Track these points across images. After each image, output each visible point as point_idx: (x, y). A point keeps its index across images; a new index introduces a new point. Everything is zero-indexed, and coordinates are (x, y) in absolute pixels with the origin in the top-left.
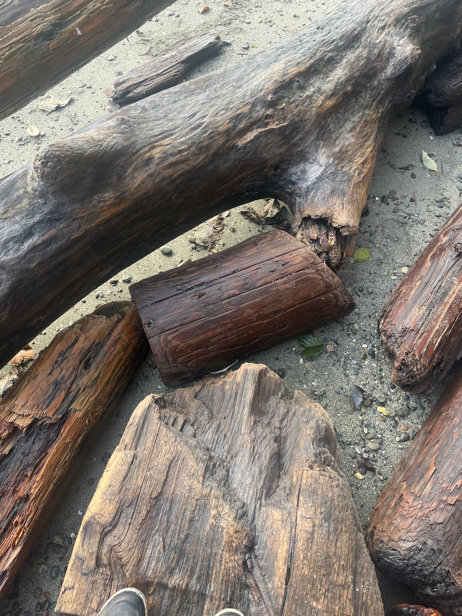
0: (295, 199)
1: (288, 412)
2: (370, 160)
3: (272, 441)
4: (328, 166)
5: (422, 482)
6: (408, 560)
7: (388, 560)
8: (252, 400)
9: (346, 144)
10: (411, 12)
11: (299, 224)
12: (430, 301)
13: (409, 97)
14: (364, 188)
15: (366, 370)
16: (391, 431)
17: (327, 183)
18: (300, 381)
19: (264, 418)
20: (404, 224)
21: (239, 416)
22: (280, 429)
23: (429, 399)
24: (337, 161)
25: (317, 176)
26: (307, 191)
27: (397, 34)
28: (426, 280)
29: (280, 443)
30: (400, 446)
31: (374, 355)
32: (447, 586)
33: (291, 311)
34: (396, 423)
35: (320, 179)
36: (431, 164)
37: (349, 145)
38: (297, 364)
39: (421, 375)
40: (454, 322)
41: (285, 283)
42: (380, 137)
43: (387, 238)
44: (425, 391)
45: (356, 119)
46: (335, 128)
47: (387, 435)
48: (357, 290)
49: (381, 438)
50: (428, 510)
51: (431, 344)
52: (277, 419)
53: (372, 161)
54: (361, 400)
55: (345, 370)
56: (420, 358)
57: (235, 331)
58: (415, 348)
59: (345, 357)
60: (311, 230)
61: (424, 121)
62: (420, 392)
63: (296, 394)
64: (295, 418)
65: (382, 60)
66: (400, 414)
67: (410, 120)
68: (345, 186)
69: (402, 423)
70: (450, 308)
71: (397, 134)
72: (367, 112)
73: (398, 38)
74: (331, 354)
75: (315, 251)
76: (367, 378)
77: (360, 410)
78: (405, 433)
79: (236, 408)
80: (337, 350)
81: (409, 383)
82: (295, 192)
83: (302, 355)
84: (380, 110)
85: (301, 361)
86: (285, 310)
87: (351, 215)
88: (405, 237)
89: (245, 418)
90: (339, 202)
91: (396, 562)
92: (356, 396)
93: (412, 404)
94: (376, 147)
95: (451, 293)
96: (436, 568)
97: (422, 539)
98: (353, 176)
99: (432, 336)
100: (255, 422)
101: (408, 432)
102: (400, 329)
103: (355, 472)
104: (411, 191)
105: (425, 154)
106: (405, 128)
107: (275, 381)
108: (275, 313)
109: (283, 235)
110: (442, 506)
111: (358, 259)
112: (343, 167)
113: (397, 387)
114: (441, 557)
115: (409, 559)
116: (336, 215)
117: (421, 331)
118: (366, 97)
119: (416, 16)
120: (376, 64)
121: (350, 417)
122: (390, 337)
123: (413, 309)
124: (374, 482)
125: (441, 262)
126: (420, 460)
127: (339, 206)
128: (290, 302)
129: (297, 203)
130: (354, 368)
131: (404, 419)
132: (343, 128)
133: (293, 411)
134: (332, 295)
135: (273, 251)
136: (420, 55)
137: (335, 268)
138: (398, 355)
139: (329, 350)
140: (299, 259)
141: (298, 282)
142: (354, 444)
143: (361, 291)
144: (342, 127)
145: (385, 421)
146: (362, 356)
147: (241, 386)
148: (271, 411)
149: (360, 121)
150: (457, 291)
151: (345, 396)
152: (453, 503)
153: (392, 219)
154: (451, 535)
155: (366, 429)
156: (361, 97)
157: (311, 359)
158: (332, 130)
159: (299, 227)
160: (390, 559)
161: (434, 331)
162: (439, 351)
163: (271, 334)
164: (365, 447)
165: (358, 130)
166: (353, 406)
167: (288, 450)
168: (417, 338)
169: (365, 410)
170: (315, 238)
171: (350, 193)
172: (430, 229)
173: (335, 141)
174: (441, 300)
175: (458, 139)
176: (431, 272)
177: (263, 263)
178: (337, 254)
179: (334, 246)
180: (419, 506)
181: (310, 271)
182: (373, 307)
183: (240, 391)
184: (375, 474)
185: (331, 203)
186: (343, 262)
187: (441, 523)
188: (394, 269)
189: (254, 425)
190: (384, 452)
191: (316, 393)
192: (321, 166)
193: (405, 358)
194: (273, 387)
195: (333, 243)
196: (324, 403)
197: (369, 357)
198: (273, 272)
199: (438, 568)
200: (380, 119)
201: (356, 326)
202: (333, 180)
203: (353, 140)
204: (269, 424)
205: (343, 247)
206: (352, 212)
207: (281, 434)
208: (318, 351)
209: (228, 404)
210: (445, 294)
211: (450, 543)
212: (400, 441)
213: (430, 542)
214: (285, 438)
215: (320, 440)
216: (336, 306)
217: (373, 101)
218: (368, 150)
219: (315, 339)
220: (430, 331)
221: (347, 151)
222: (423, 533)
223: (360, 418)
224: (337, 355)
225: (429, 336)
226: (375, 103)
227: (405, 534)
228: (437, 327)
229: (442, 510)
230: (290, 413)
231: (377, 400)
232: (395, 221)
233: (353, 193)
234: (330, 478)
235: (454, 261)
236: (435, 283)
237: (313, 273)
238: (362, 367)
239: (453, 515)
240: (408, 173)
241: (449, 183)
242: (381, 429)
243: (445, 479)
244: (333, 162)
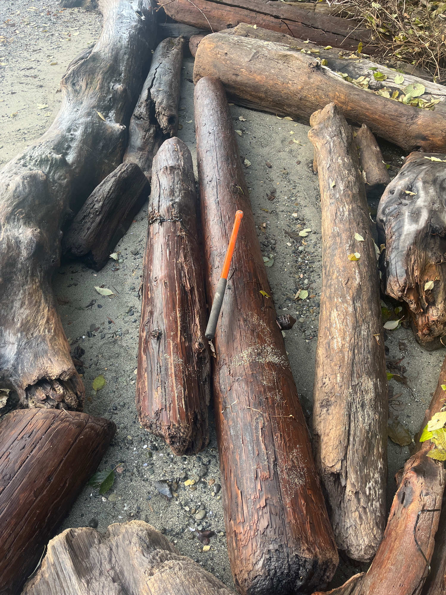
0: (9, 380)
1: (111, 549)
2: (52, 317)
3: (111, 584)
4: (19, 340)
5: (240, 509)
6: (269, 575)
7: (259, 589)
8: (73, 566)
9: (24, 317)
10: (14, 209)
11: (25, 396)
12: (160, 381)
13: (53, 261)
14: (60, 338)
15: (158, 464)
16: (205, 492)
17: (27, 353)
18: (113, 517)
19: (94, 572)
20: (115, 342)
21: (71, 589)
22: (113, 568)
23: (214, 448)
24: (24, 333)
25: (15, 352)
26: (15, 368)
27: (14, 227)
28: (150, 369)
29: (119, 579)
30: (218, 498)
31: (156, 447)
32: (304, 566)
33: (62, 467)
34: (204, 483)
35: (19, 353)
36: (107, 292)
37: (27, 316)
38: (102, 505)
39: (189, 435)
40: (185, 383)
41: (40, 449)
42: (49, 297)
43: (109, 359)
44: (204, 444)
45: (20, 296)
46: (7, 311)
47: (204, 497)
48: (112, 410)
49: (201, 504)
50: (255, 525)
51: (180, 409)
52: (105, 563)
53: (53, 316)
54: (167, 489)
55: (142, 476)
56: (179, 424)
57: (22, 523)
58: (171, 420)
59: (136, 467)
60: (37, 394)
61: (83, 268)
62: (200, 447)
63: (111, 529)
64: (119, 549)
65: (13, 250)
66: (202, 474)
67: (73, 272)
68: (43, 346)
69: (208, 480)
70: (176, 376)
71: (69, 287)
72: (26, 287)
73: (16, 229)
74: (123, 474)
75: (52, 407)
76: (163, 469)
77: (173, 497)
78: (215, 485)
79: (64, 585)
80: (127, 467)
81: (186, 447)
82: (5, 375)
83: (101, 494)
84: (37, 281)
85: (104, 499)
86: (55, 470)
87: (61, 363)
88: (122, 350)
89: (77, 587)
90: (45, 360)
91: (263, 585)
92: (163, 489)
93: (205, 460)
94: (51, 306)
95: (170, 366)
96: (288, 561)
97: (265, 550)
98: (44, 336)
99: (177, 403)
100: (88, 582)
101: (216, 482)
102: (153, 415)
103: (202, 548)
104: (105, 317)
105: (98, 288)
106: (72, 279)
107: (85, 534)
108: (49, 479)
109: (15, 414)
110: (260, 513)
111: (97, 389)
112: (32, 334)
113: (187, 457)
114: (285, 550)
115: (269, 573)
116: (49, 370)
117: (168, 405)
118: (19, 278)
119: (20, 209)
120: (10, 254)
121: (170, 509)
122: (151, 426)
123: (154, 395)
124: (220, 542)
125: (151, 350)
126: (230, 495)
127: (48, 363)
128: (56, 460)
129: (13, 382)
130: (148, 469)
131: (208, 476)
132: (14, 308)
133: (114, 544)
134: (87, 430)
135: (13, 432)
136: (40, 233)
137: (79, 408)
138: (164, 434)
139: (120, 472)
140: (40, 423)
141: (52, 440)
142: (187, 527)
143: (116, 409)
144: (12, 308)
145: (196, 489)
146: (148, 456)
147: (57, 563)
148: (96, 561)
149: (25, 296)
150: (172, 362)
151: (156, 496)
152: (265, 504)
153: (104, 344)
154: (279, 528)
155: (187, 507)
156: (15, 280)
157: (111, 491)
158: (5, 314)
159: (27, 398)
160: (259, 587)
161: (176, 398)
162: (189, 409)
163: (59, 499)
164: (195, 522)
165: (27, 303)
166: (166, 499)
167: (130, 579)
168: (168, 412)
169: (176, 494)
170: (45, 397)
171: (50, 348)
172: (135, 333)
173: (13, 320)
174: (167, 374)
175: (114, 266)
176: (149, 362)
177: (10, 448)
178: (71, 397)
179: (64, 393)
180: (248, 528)
181: (56, 424)
182: (132, 414)
183: (59, 569)
184: (217, 536)
185: (40, 365)
186: (82, 399)
187: (268, 526)
188: (129, 377)
189: (88, 585)
190: (211, 513)
191: (132, 515)
192: (13, 344)
193: (170, 432)
194: (86, 541)
195: (62, 391)
196: (143, 516)
197: (154, 452)
198: (24, 448)
199: (290, 560)
200: (41, 286)
201: (129, 437)
202: (31, 347)
203: (28, 311)
204: (101, 573)
205: (73, 389)
206: (61, 360)
207: (115, 572)
208: (111, 480)
209: (56, 589)
210: (166, 369)
211: (283, 534)
212: (216, 494)
213: (271, 547)
214: (122, 572)
215: (148, 547)
216: (97, 434)
217: (26, 278)
218: (45, 310)
219: (103, 473)
220: (173, 401)
221: (28, 322)
222: (263, 544)
223: (177, 503)
224: (128, 471)
225: (174, 405)
226: (29, 278)
227: (254, 558)
228: (176, 395)
229: (262, 516)
230: (114, 548)
231: (180, 478)
232: (107, 344)
233: (53, 347)
234: (170, 568)
235: (158, 344)
236: (156, 367)
237: (59, 424)
238: (153, 464)
239: (271, 513)
240: (95, 306)
241: (127, 296)
242: (198, 498)
243: (250, 493)
244: (21, 336)
